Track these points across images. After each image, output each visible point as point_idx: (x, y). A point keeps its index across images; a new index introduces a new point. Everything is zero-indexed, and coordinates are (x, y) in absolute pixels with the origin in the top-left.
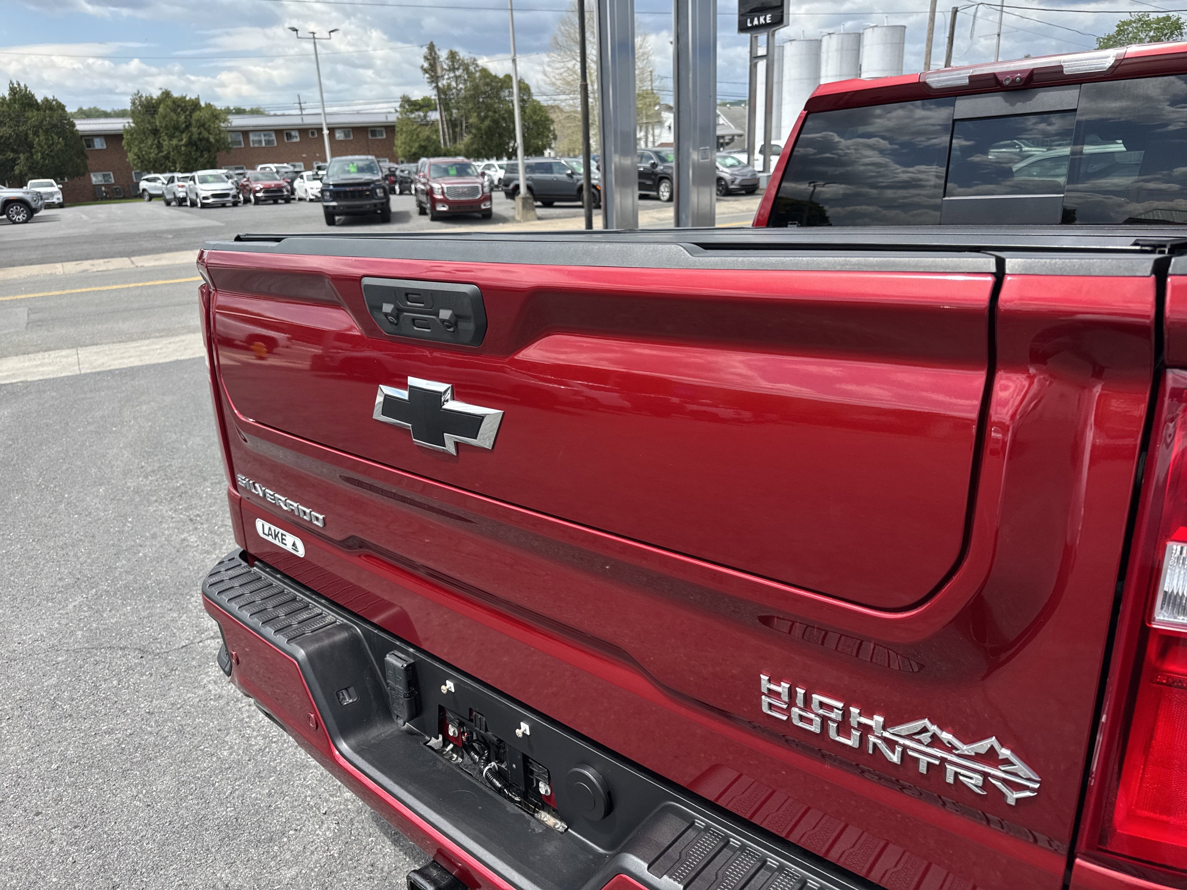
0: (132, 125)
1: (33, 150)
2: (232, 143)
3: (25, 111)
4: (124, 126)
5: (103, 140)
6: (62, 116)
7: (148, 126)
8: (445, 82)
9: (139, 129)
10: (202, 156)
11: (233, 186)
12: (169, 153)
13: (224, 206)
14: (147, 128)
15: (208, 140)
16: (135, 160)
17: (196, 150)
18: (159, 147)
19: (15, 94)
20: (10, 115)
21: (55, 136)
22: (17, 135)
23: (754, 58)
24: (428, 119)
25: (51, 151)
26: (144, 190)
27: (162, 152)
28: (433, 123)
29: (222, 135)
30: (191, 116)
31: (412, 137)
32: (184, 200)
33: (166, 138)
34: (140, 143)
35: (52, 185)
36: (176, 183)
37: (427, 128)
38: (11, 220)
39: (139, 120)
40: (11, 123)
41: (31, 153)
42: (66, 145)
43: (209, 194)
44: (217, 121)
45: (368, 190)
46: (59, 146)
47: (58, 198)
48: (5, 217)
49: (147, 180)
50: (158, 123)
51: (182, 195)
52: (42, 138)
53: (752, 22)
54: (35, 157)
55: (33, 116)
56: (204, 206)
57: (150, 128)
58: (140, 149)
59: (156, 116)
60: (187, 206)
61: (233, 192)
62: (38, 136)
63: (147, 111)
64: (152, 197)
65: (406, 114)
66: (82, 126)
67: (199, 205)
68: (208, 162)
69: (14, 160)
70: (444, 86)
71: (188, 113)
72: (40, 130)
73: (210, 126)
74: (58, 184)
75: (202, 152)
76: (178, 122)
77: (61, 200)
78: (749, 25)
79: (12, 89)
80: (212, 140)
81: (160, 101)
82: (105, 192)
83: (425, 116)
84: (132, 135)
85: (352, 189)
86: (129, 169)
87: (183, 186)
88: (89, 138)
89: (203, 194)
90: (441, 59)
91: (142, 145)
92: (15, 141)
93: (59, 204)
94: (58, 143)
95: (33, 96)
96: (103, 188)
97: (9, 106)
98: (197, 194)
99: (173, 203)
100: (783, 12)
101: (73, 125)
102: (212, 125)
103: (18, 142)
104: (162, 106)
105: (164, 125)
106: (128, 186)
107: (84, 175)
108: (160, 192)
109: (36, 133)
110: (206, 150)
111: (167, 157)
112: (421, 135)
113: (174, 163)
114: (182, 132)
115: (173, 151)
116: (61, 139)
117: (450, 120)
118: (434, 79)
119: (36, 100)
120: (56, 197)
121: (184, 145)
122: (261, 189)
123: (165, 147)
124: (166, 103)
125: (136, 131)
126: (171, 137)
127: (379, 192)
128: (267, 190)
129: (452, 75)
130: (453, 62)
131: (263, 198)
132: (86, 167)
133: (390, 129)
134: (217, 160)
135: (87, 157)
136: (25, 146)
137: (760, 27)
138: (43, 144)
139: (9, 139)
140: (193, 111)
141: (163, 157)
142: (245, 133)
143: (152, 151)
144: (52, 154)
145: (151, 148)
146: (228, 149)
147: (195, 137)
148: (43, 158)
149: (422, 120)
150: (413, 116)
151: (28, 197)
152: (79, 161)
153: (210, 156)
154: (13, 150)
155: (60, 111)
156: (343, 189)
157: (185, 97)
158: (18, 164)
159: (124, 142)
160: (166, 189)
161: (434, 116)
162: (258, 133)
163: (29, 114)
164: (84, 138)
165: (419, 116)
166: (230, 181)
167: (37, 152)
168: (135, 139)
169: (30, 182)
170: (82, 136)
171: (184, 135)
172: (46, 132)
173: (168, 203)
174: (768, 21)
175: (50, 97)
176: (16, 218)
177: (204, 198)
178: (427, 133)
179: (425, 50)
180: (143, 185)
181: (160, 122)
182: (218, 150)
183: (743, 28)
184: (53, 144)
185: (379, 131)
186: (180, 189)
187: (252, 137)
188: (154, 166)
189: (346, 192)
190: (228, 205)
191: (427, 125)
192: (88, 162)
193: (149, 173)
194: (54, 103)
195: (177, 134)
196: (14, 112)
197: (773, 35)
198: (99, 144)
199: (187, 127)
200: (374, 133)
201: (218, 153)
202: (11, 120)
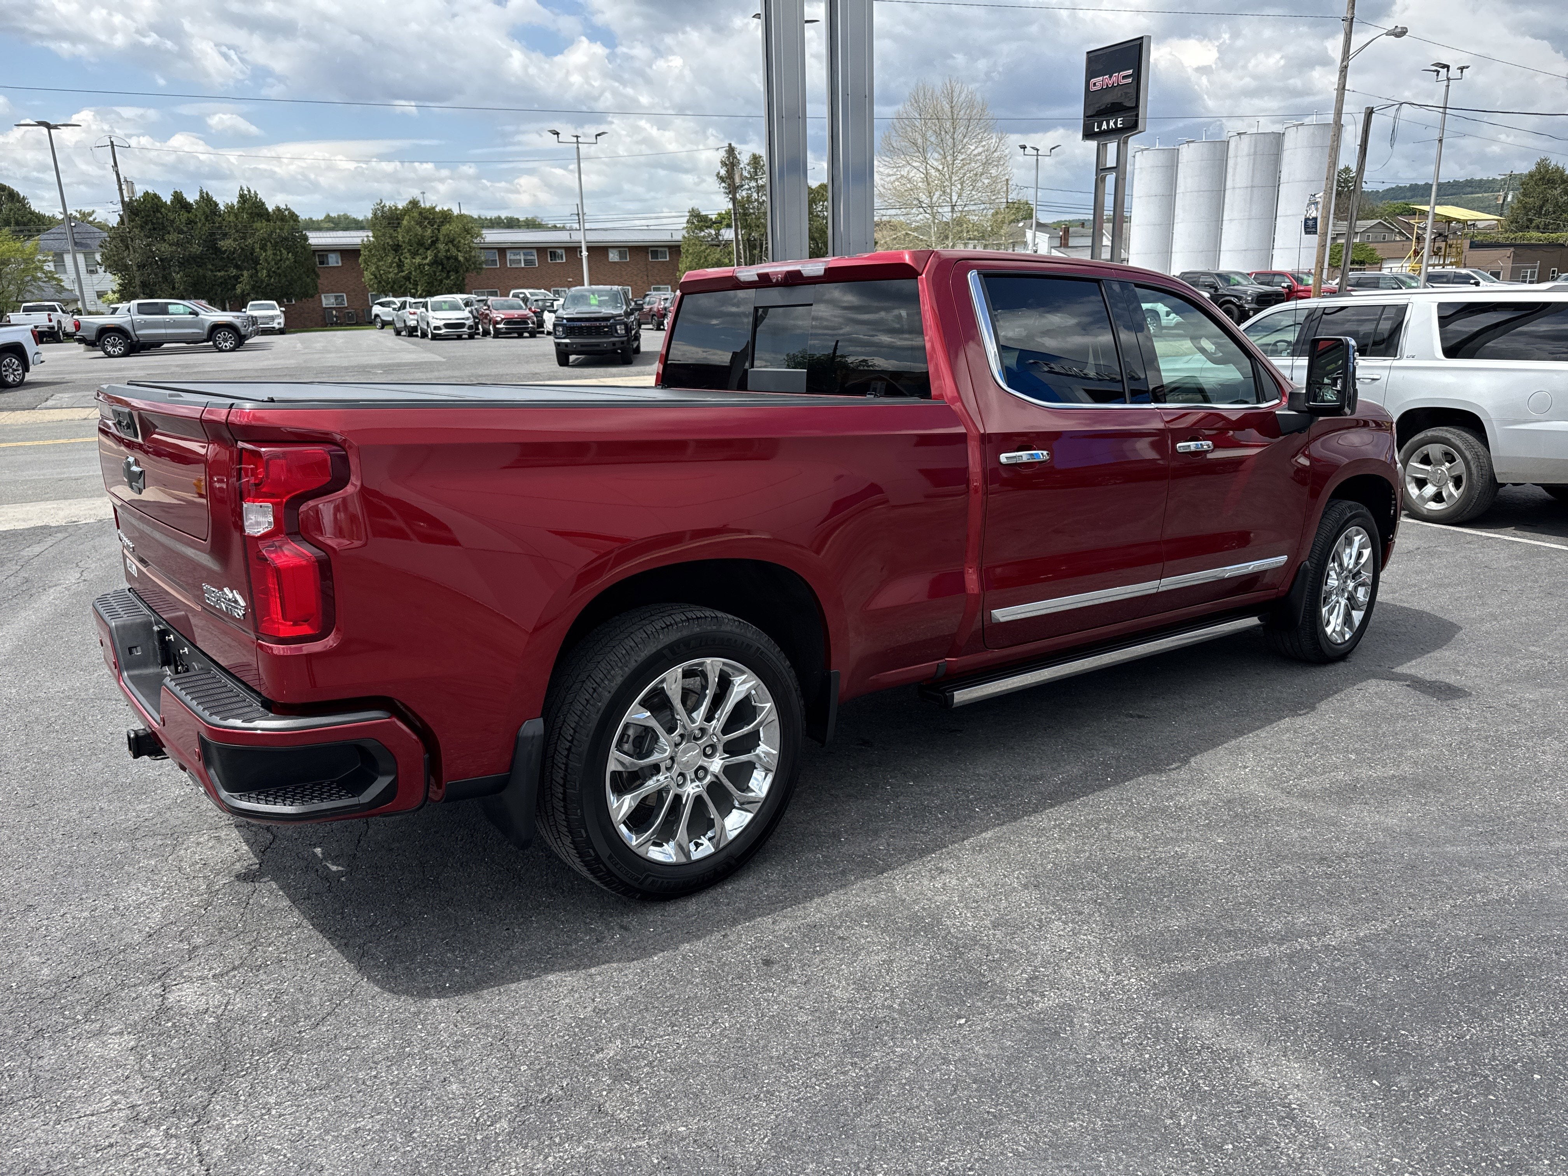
0: (371, 239)
1: (258, 266)
2: (486, 262)
3: (253, 222)
4: (363, 241)
5: (338, 255)
6: (293, 229)
7: (389, 240)
8: (744, 193)
9: (379, 244)
10: (448, 277)
11: (470, 315)
12: (410, 273)
13: (459, 337)
14: (388, 243)
15: (456, 259)
16: (371, 280)
17: (442, 271)
18: (400, 265)
19: (245, 202)
20: (236, 225)
21: (284, 251)
22: (242, 249)
23: (1102, 170)
24: (721, 238)
25: (278, 268)
26: (377, 316)
27: (403, 271)
28: (728, 243)
29: (473, 254)
30: (439, 230)
31: (700, 260)
32: (415, 329)
33: (408, 255)
34: (379, 260)
35: (273, 308)
36: (408, 309)
37: (719, 249)
38: (217, 348)
39: (380, 234)
40: (237, 235)
41: (256, 269)
42: (295, 262)
43: (440, 323)
44: (469, 236)
45: (606, 327)
46: (287, 262)
47: (279, 322)
48: (211, 343)
49: (381, 304)
50: (400, 238)
51: (413, 323)
52: (270, 252)
53: (1100, 126)
54: (259, 274)
55: (262, 227)
56: (435, 337)
57: (391, 243)
58: (377, 268)
59: (399, 229)
60: (417, 336)
61: (469, 322)
62: (265, 251)
63: (389, 224)
64: (384, 324)
65: (693, 232)
66: (316, 239)
67: (430, 336)
68: (455, 284)
69: (236, 278)
70: (743, 198)
71: (435, 226)
72: (269, 244)
73: (459, 242)
74: (280, 307)
75: (449, 272)
76: (423, 237)
77: (282, 326)
78: (1096, 130)
79: (242, 196)
80: (461, 259)
81: (406, 211)
82: (336, 316)
83: (717, 235)
84: (370, 251)
85: (588, 324)
86: (365, 291)
87: (414, 313)
88: (323, 253)
89: (434, 323)
90: (742, 166)
91: (380, 263)
92: (240, 256)
93: (279, 329)
94: (288, 259)
95: (263, 204)
96: (334, 312)
97: (236, 216)
98: (428, 323)
99: (404, 333)
100: (1137, 115)
101: (306, 239)
102: (462, 241)
103: (243, 257)
104: (407, 217)
105: (407, 240)
106: (363, 310)
107: (312, 296)
108: (390, 319)
109: (263, 248)
110: (453, 270)
111: (408, 278)
112: (709, 258)
113: (416, 284)
114: (428, 249)
115: (415, 271)
116: (290, 254)
117: (748, 240)
118: (732, 190)
119: (267, 209)
120: (277, 321)
121: (428, 264)
122: (503, 319)
123: (407, 267)
124: (412, 215)
125: (375, 246)
126: (414, 254)
127: (621, 330)
128: (508, 321)
129: (753, 184)
130: (756, 168)
131: (504, 330)
132: (316, 287)
133: (674, 249)
134: (466, 281)
135: (318, 276)
136: (251, 262)
137: (1110, 132)
138: (270, 259)
139: (234, 253)
140: (442, 223)
141: (403, 277)
142: (502, 251)
143: (391, 270)
144: (279, 271)
145: (391, 267)
146: (479, 269)
147: (442, 255)
148: (269, 276)
149: (712, 240)
150: (702, 234)
151: (237, 322)
152: (308, 280)
153: (457, 278)
154: (237, 267)
155: (292, 223)
156: (579, 324)
157: (434, 208)
158: (240, 283)
159: (361, 259)
160: (397, 316)
161: (728, 234)
162: (517, 251)
163: (258, 225)
164: (317, 254)
165: (710, 235)
166: (468, 309)
167: (263, 269)
168: (373, 255)
169: (250, 303)
170: (315, 251)
171: (429, 252)
172: (275, 245)
173: (398, 333)
174: (1119, 126)
175: (283, 206)
176: (223, 344)
177: (436, 328)
178: (718, 256)
179: (722, 154)
180: (376, 309)
181: (403, 237)
182: (467, 270)
183: (1088, 135)
184: (281, 260)
185: (661, 252)
186: (412, 317)
187: (509, 256)
188: (392, 287)
189: (581, 327)
190: (464, 336)
191: (718, 246)
192: (319, 281)
193: (386, 296)
194: (287, 213)
195: (421, 251)
196: (241, 223)
197: (1126, 143)
198: (334, 260)
199: (434, 243)
200: (655, 254)
201: (467, 275)
202: (237, 231)
